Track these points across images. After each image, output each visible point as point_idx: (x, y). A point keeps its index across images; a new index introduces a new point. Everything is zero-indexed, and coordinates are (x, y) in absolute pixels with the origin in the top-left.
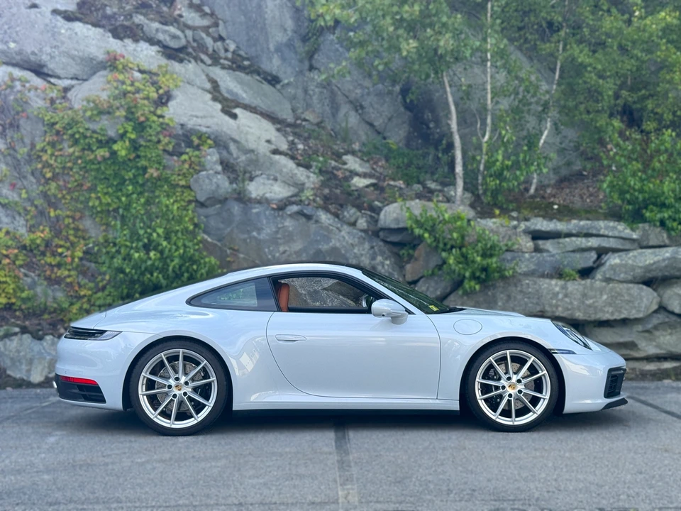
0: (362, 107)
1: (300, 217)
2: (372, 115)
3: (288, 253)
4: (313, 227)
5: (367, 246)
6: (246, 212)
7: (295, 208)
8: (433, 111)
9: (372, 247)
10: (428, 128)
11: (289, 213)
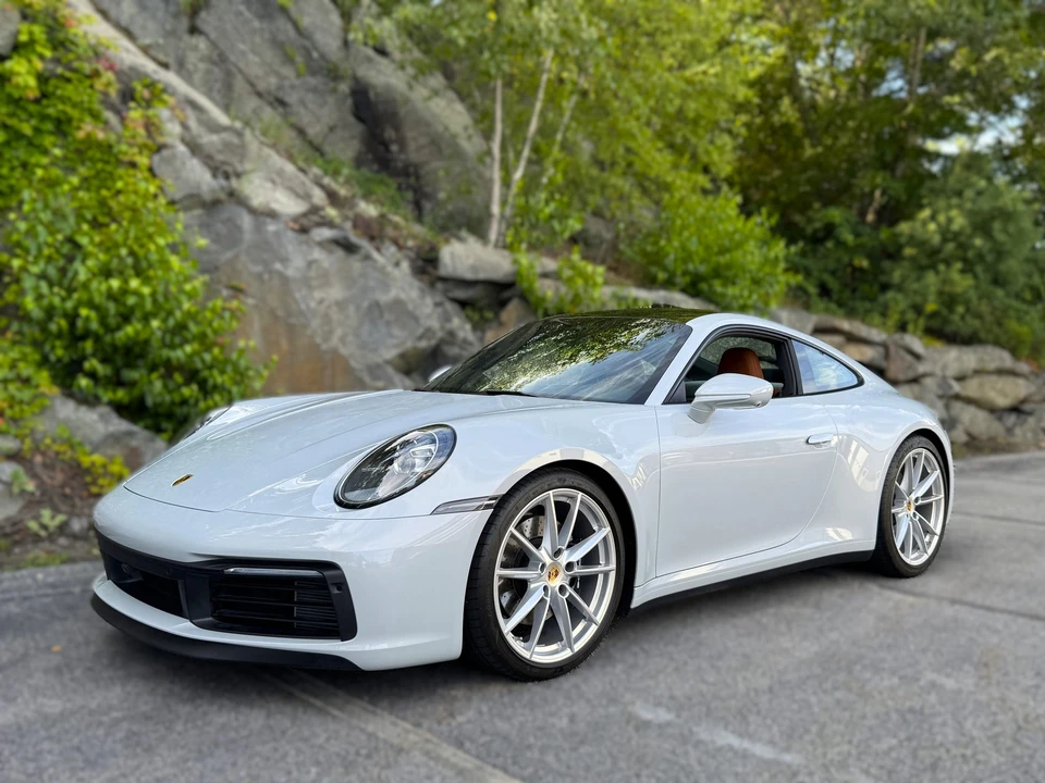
0: (282, 103)
1: (334, 247)
2: (304, 118)
3: (326, 304)
4: (356, 264)
5: (429, 301)
6: (259, 229)
7: (326, 233)
8: (397, 128)
9: (437, 305)
10: (387, 149)
11: (318, 238)
